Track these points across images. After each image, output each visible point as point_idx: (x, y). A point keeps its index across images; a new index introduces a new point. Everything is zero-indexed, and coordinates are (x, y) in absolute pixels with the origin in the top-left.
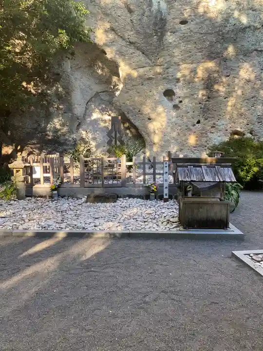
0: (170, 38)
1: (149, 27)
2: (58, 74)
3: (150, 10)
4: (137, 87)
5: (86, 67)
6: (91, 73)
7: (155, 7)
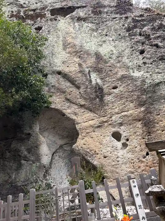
0: (107, 98)
1: (92, 94)
2: (29, 134)
3: (91, 84)
4: (90, 134)
5: (51, 128)
6: (56, 132)
7: (94, 82)
